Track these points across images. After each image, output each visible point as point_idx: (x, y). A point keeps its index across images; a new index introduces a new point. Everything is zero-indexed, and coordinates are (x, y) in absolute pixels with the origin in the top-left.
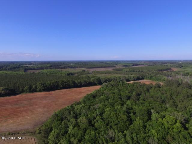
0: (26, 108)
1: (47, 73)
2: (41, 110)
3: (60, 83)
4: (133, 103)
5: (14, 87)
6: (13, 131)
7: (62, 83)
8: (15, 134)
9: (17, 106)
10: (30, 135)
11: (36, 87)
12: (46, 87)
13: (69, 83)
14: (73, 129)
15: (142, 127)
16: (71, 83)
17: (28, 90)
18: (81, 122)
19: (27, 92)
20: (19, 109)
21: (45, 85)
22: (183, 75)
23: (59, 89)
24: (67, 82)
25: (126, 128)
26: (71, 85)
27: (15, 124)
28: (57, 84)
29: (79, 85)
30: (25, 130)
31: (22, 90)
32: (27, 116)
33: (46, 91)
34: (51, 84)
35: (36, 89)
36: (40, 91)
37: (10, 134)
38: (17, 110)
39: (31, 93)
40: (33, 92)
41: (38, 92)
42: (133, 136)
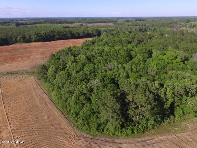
0: (21, 55)
1: (41, 27)
2: (38, 56)
3: (56, 34)
4: (134, 46)
5: (6, 37)
6: (11, 72)
7: (58, 33)
8: (13, 74)
9: (12, 54)
10: (29, 74)
11: (30, 37)
12: (41, 37)
13: (66, 33)
14: (71, 64)
15: (141, 61)
16: (68, 33)
17: (22, 40)
18: (79, 59)
19: (21, 42)
20: (15, 56)
21: (39, 35)
22: (189, 27)
23: (56, 39)
24: (63, 32)
25: (126, 62)
26: (68, 35)
27: (12, 67)
28: (52, 34)
29: (77, 35)
30: (23, 71)
31: (16, 40)
32: (24, 60)
33: (41, 42)
34: (46, 33)
35: (30, 38)
36: (35, 41)
37: (9, 73)
38: (13, 56)
39: (26, 43)
40: (27, 42)
41: (33, 42)
42: (133, 67)
